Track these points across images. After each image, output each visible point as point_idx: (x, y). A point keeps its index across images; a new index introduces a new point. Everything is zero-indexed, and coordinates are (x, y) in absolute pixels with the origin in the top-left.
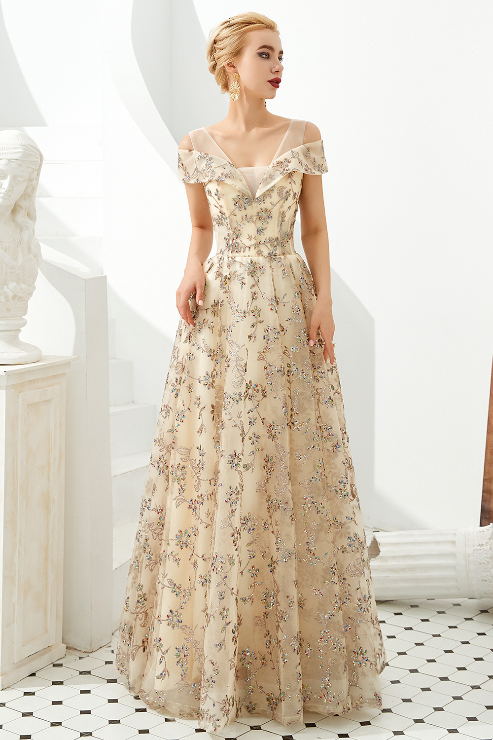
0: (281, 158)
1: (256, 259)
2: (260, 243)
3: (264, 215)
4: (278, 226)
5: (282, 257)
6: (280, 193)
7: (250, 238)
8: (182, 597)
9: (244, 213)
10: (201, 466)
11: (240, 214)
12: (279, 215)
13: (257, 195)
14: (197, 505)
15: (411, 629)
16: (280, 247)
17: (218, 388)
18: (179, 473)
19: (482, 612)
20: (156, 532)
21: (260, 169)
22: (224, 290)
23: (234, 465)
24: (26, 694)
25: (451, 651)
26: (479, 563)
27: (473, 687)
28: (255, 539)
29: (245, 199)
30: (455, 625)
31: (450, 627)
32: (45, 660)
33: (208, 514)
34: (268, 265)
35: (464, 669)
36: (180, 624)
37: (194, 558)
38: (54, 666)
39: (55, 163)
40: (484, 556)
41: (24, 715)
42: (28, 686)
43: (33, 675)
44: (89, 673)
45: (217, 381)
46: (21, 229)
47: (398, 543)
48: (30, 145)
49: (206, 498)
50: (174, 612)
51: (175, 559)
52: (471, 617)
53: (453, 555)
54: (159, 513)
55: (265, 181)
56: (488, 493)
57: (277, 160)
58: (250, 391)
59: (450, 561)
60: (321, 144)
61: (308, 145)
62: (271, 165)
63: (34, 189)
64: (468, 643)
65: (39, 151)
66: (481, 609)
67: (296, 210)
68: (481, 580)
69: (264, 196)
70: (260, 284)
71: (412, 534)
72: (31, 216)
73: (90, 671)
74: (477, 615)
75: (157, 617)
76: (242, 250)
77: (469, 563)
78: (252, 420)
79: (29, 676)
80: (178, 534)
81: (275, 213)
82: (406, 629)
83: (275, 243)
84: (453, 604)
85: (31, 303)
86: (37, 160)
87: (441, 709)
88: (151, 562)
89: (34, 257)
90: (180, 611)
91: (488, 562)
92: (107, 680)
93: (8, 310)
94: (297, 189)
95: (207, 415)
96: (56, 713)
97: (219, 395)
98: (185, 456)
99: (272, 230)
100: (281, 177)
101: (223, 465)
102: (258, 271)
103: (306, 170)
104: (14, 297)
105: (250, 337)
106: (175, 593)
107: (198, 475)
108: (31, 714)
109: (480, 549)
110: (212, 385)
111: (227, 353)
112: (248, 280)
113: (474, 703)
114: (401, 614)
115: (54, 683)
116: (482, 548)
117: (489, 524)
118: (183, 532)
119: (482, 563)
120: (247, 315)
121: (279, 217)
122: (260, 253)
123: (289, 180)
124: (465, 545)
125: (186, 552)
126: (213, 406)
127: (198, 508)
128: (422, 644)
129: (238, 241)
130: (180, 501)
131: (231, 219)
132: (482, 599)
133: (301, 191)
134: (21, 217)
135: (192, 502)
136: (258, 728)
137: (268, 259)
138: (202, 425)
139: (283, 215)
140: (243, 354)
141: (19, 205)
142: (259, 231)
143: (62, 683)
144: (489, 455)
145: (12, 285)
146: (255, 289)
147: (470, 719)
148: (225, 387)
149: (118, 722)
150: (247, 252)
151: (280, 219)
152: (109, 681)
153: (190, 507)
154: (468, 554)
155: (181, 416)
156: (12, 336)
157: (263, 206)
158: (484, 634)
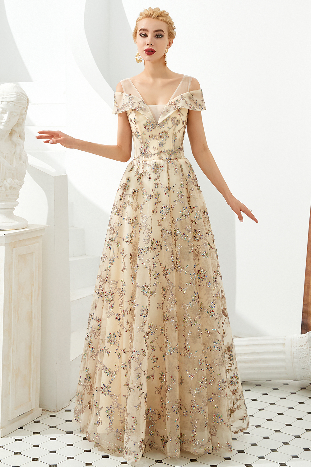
0: (175, 100)
1: (158, 161)
2: (161, 152)
3: (164, 135)
4: (173, 142)
5: (175, 160)
6: (173, 121)
7: (154, 149)
8: (111, 376)
9: (150, 133)
10: (123, 292)
11: (148, 134)
12: (173, 135)
13: (159, 122)
14: (121, 317)
15: (256, 400)
16: (174, 155)
17: (134, 244)
18: (110, 297)
19: (302, 389)
20: (96, 334)
21: (161, 106)
22: (139, 183)
23: (145, 292)
24: (16, 440)
25: (282, 414)
26: (300, 358)
27: (296, 437)
28: (155, 338)
29: (152, 125)
30: (284, 397)
31: (281, 398)
32: (29, 418)
33: (128, 323)
34: (166, 165)
35: (290, 425)
36: (110, 393)
37: (119, 351)
38: (35, 422)
39: (37, 105)
40: (304, 353)
41: (15, 453)
42: (18, 435)
43: (21, 428)
44: (55, 427)
45: (134, 238)
46: (15, 145)
47: (248, 345)
48: (21, 93)
49: (126, 312)
50: (106, 385)
51: (107, 352)
52: (295, 392)
53: (283, 352)
54: (98, 322)
55: (163, 114)
56: (306, 313)
57: (172, 101)
58: (154, 245)
59: (282, 356)
60: (201, 92)
61: (192, 92)
62: (168, 104)
63: (24, 120)
64: (292, 408)
65: (27, 96)
66: (301, 387)
67: (184, 132)
68: (301, 368)
69: (163, 123)
70: (160, 178)
71: (257, 339)
72: (22, 137)
73: (56, 426)
74: (298, 391)
75: (95, 388)
76: (150, 156)
77: (294, 357)
78: (155, 264)
79: (19, 429)
80: (109, 336)
81: (171, 134)
82: (253, 400)
83: (171, 153)
84: (283, 384)
85: (21, 191)
86: (25, 102)
87: (276, 450)
88: (93, 354)
89: (24, 162)
90: (110, 385)
91: (306, 357)
92: (67, 432)
93: (7, 196)
94: (185, 118)
95: (127, 260)
96: (35, 452)
97: (135, 248)
98: (114, 286)
99: (169, 145)
100: (174, 111)
101: (138, 292)
102: (159, 169)
103: (190, 107)
104: (11, 188)
105: (153, 211)
106: (107, 374)
107: (122, 298)
108: (19, 453)
109: (301, 349)
110: (131, 242)
111: (140, 222)
112: (153, 176)
113: (296, 447)
114: (249, 390)
115: (34, 433)
116: (302, 348)
117: (306, 333)
118: (112, 334)
119: (302, 357)
120: (152, 197)
121: (173, 136)
122: (161, 158)
123: (179, 113)
124: (291, 346)
125: (114, 347)
126: (131, 255)
127: (121, 319)
128: (263, 409)
129: (147, 150)
130: (110, 314)
131: (142, 137)
132: (302, 381)
133: (187, 120)
134: (15, 138)
135: (118, 315)
136: (160, 462)
137: (166, 162)
138: (124, 267)
139: (175, 135)
140: (149, 222)
141: (14, 131)
142: (161, 145)
143: (39, 433)
144: (307, 289)
145: (9, 180)
146: (157, 181)
147: (294, 457)
148: (139, 243)
149: (73, 458)
150: (153, 158)
151: (174, 137)
152: (68, 433)
153: (116, 318)
154: (293, 352)
155: (112, 261)
156: (9, 212)
157: (163, 129)
158: (303, 403)
